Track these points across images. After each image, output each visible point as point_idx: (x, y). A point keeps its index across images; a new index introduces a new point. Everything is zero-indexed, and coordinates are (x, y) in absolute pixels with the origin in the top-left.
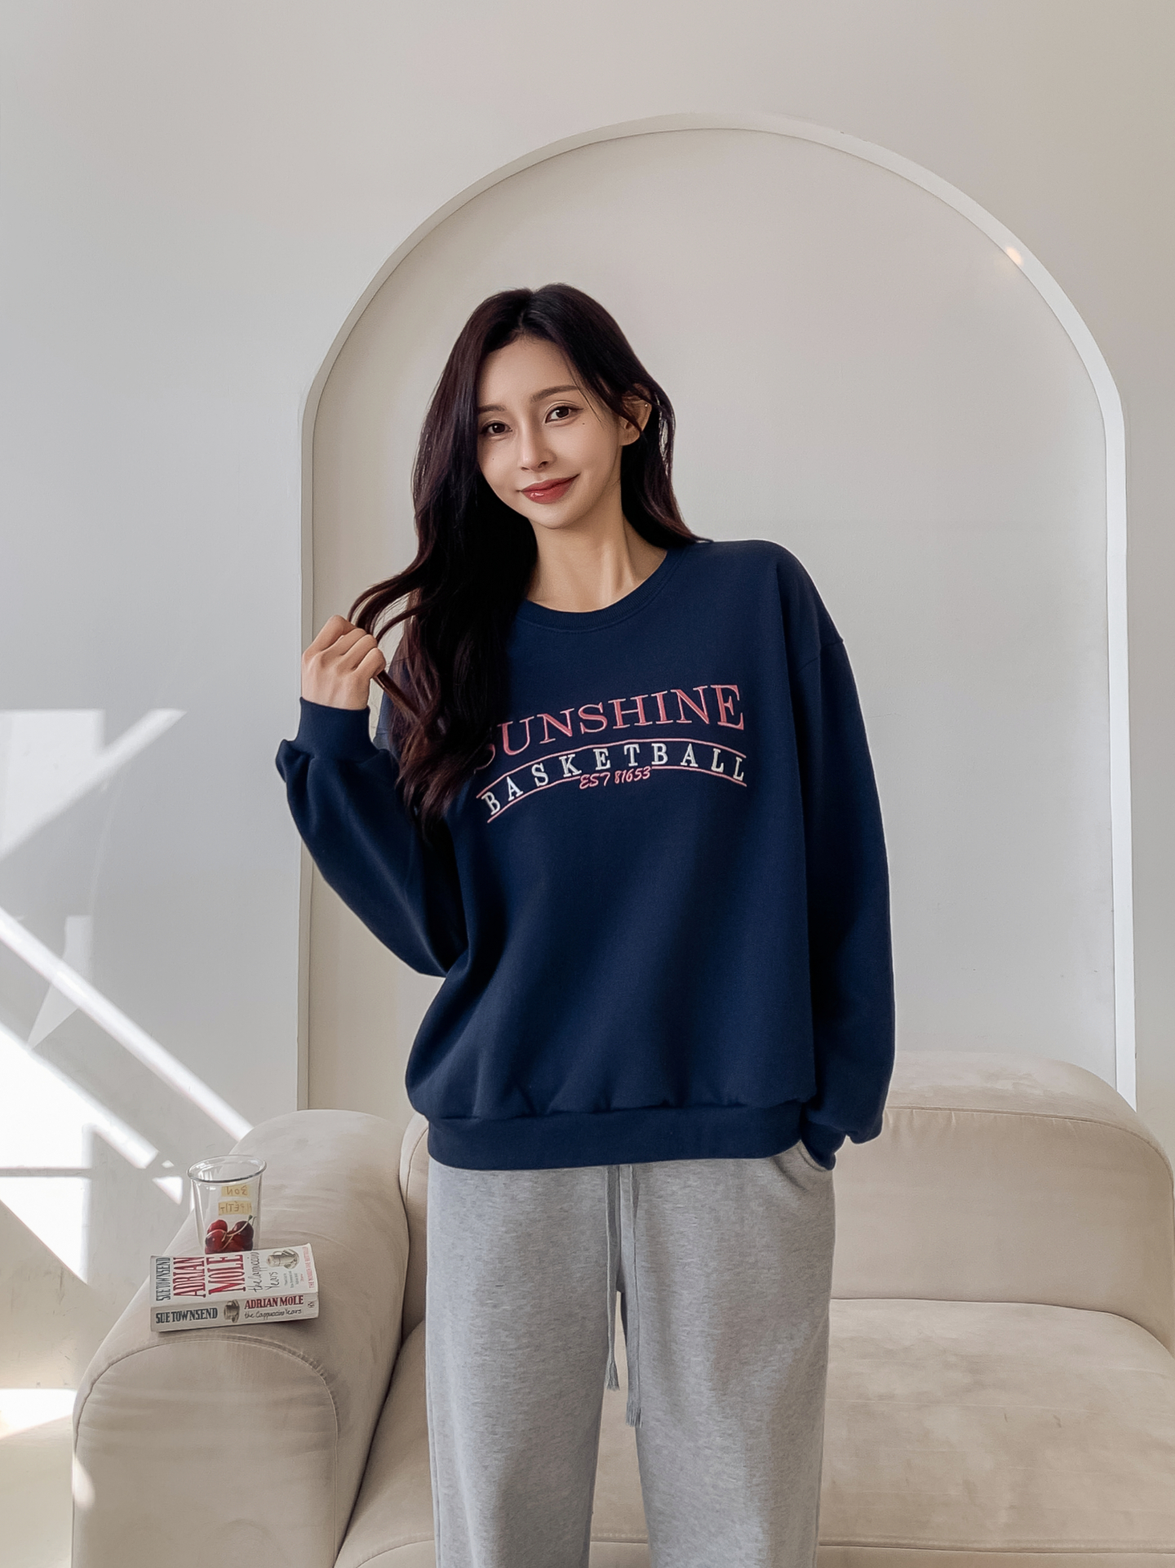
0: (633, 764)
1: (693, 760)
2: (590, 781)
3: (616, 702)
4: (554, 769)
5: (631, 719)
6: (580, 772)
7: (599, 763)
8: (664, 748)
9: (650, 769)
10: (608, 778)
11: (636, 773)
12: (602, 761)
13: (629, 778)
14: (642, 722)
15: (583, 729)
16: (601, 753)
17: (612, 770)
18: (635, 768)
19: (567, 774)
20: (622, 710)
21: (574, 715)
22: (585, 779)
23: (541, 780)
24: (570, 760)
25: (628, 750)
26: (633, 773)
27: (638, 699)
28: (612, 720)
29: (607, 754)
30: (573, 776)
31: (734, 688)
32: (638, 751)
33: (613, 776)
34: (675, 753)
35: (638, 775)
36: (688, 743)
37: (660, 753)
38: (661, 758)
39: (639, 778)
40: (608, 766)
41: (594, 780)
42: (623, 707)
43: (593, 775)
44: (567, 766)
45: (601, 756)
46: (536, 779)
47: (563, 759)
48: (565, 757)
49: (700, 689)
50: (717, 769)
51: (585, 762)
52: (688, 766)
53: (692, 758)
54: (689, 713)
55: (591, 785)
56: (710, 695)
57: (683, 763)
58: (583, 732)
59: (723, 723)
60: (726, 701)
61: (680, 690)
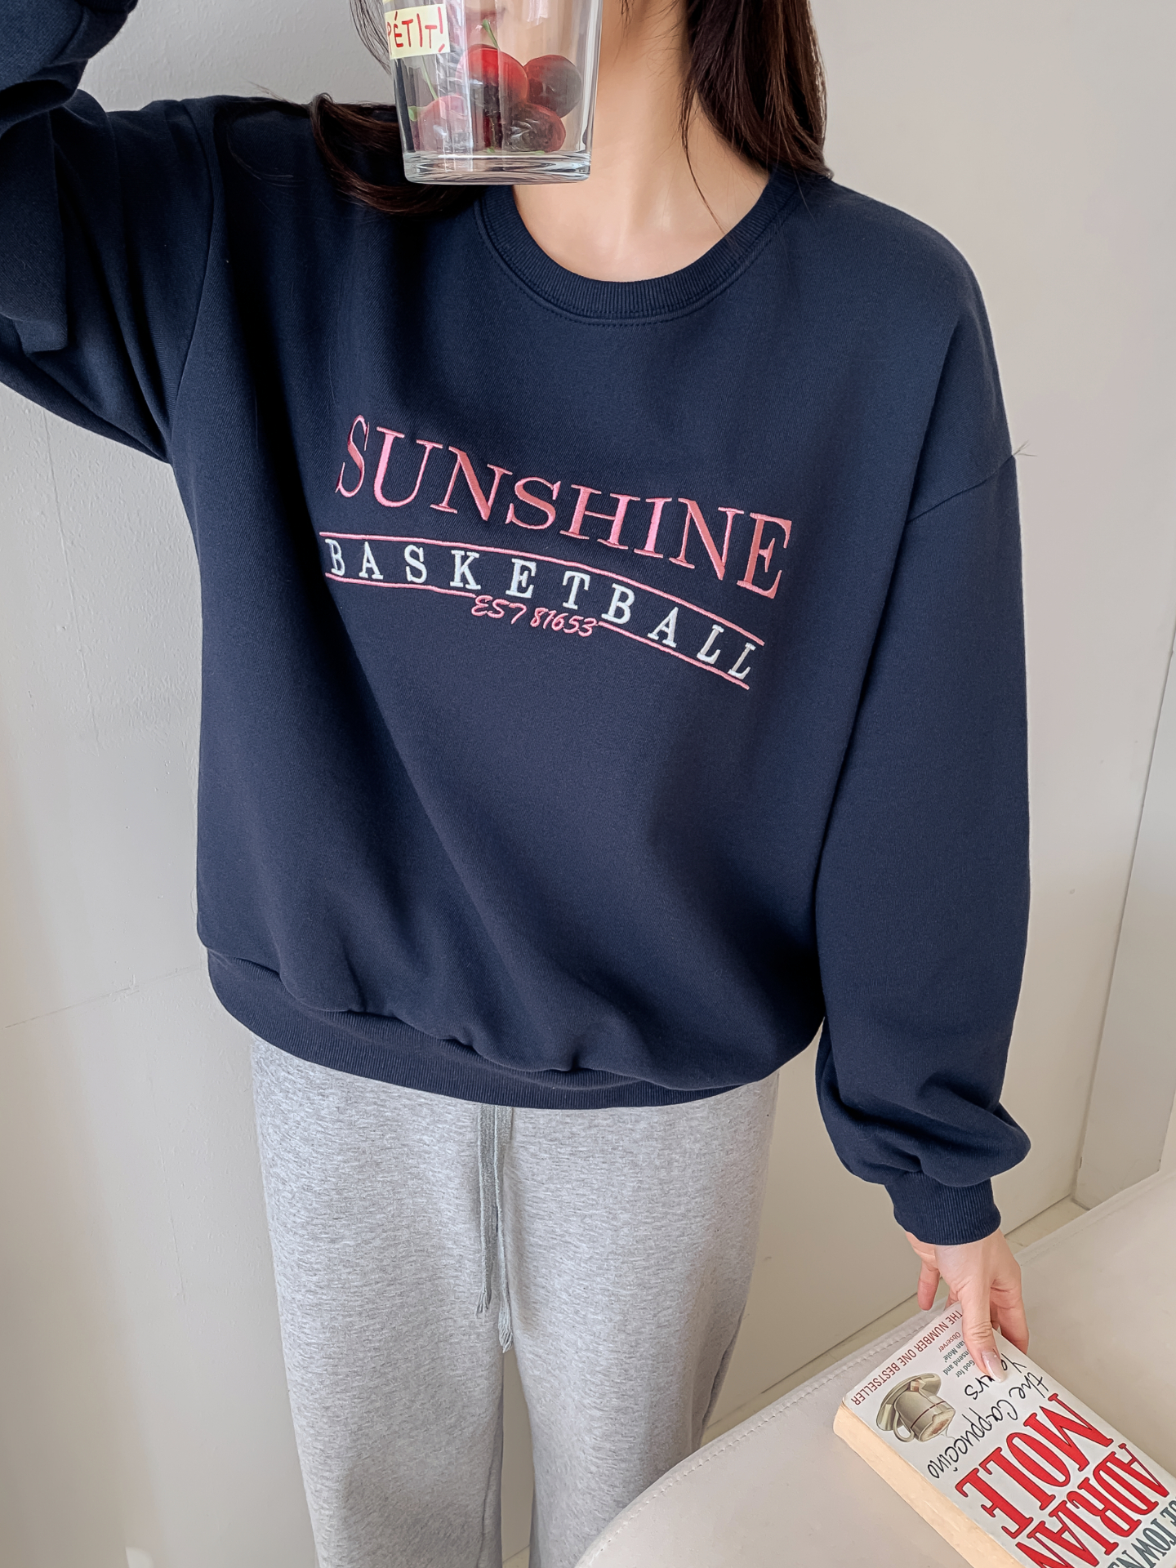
0: (570, 604)
1: (671, 636)
2: (491, 608)
3: (585, 493)
4: (440, 566)
5: (596, 528)
6: (479, 587)
7: (514, 585)
8: (631, 598)
9: (595, 623)
10: (521, 613)
11: (571, 621)
12: (520, 582)
13: (557, 625)
14: (613, 540)
15: (510, 516)
16: (524, 569)
17: (532, 604)
18: (572, 612)
19: (457, 583)
20: (586, 509)
21: (507, 483)
22: (482, 601)
23: (416, 573)
24: (468, 561)
25: (571, 579)
26: (566, 619)
27: (624, 501)
28: (564, 519)
29: (533, 574)
30: (464, 589)
31: (786, 525)
32: (586, 588)
33: (530, 615)
34: (647, 613)
35: (574, 626)
36: (674, 604)
37: (621, 604)
38: (619, 613)
39: (572, 631)
40: (528, 595)
41: (498, 609)
42: (592, 503)
43: (498, 601)
44: (461, 569)
45: (522, 574)
46: (408, 568)
47: (458, 554)
48: (463, 553)
49: (731, 513)
50: (706, 658)
51: (493, 575)
52: (659, 642)
53: (670, 631)
54: (697, 551)
55: (490, 614)
56: (744, 527)
57: (653, 635)
58: (507, 521)
59: (745, 584)
60: (764, 546)
61: (695, 502)
